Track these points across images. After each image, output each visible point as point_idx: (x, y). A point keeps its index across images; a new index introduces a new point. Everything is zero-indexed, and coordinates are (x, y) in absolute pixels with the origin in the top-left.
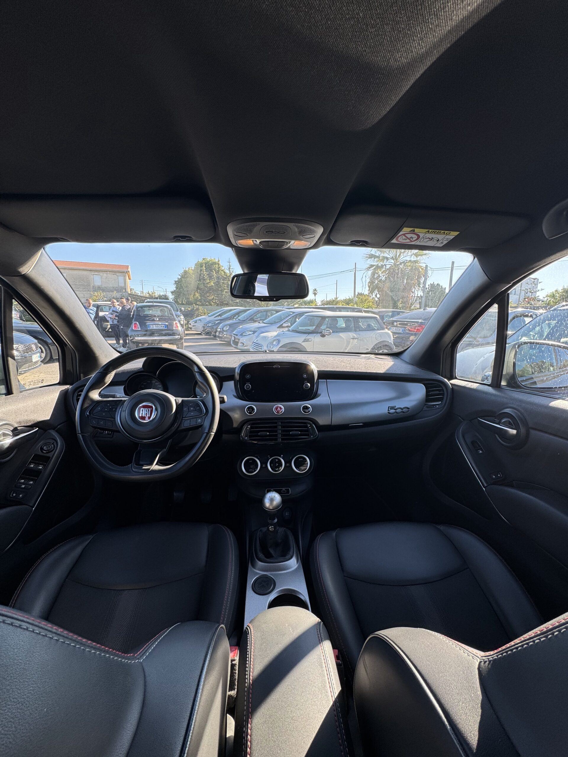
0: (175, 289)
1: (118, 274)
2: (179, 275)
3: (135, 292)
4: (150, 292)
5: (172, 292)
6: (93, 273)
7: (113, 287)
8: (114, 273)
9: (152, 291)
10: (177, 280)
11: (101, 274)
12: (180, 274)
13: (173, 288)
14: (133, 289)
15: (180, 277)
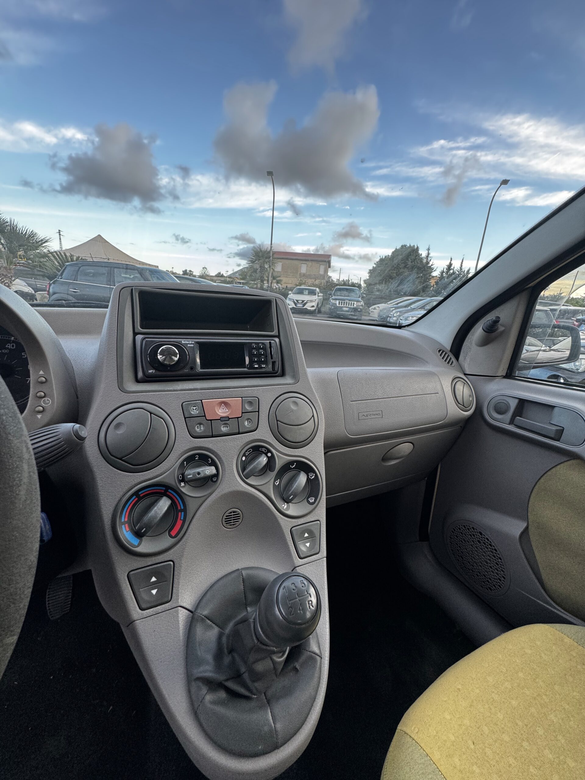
0: (368, 278)
1: (320, 263)
2: (375, 264)
3: (332, 280)
4: (345, 280)
5: (365, 281)
6: (301, 262)
7: (315, 275)
8: (318, 262)
9: (347, 279)
10: (371, 268)
11: (308, 263)
12: (376, 262)
13: (366, 276)
14: (331, 277)
15: (375, 266)
